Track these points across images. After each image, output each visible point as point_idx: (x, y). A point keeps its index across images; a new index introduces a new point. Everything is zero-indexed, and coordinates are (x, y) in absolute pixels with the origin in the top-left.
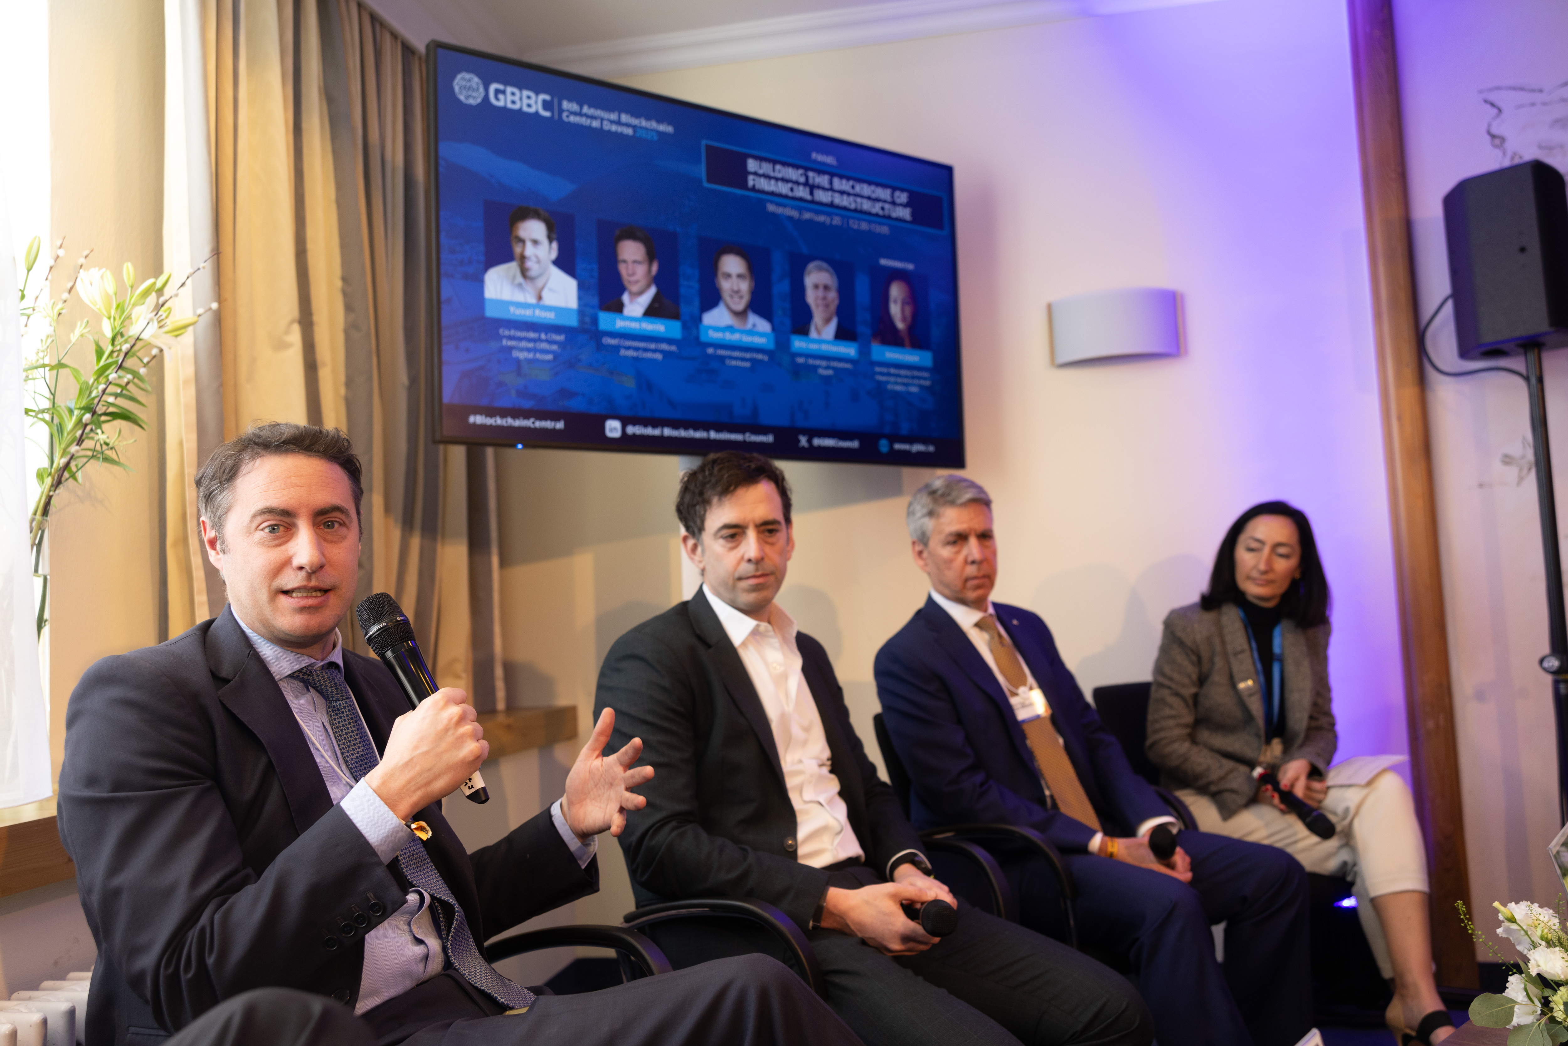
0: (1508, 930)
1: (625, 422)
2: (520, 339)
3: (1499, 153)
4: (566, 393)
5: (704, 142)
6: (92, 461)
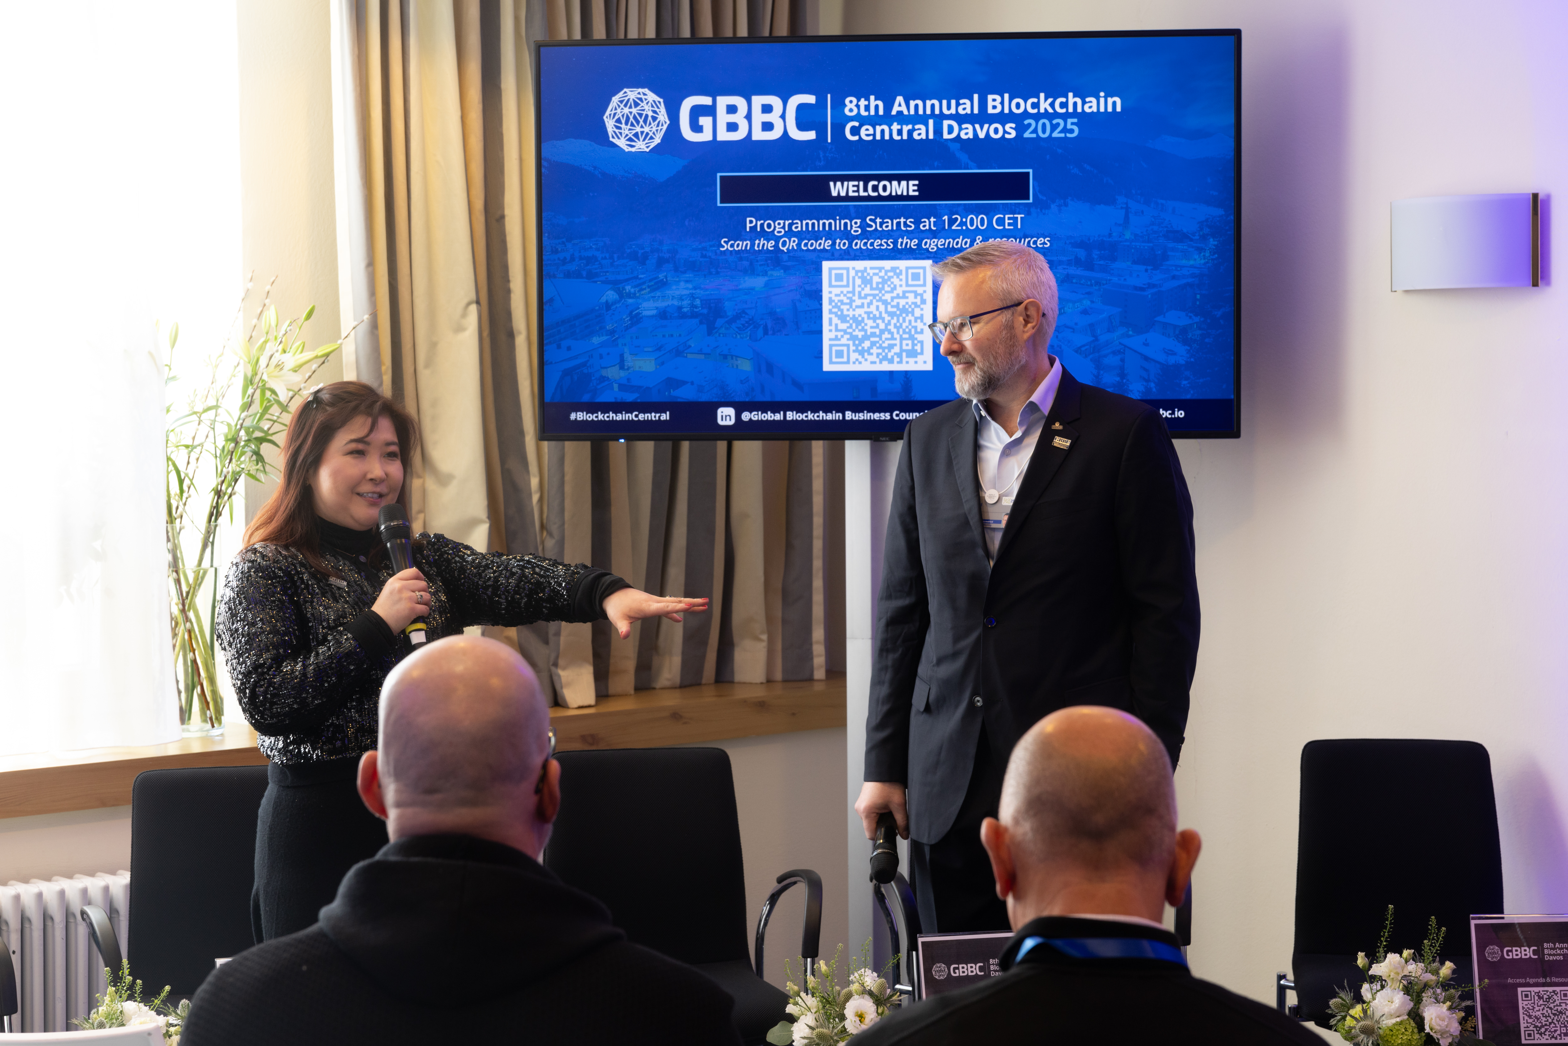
1: (740, 408)
4: (672, 383)
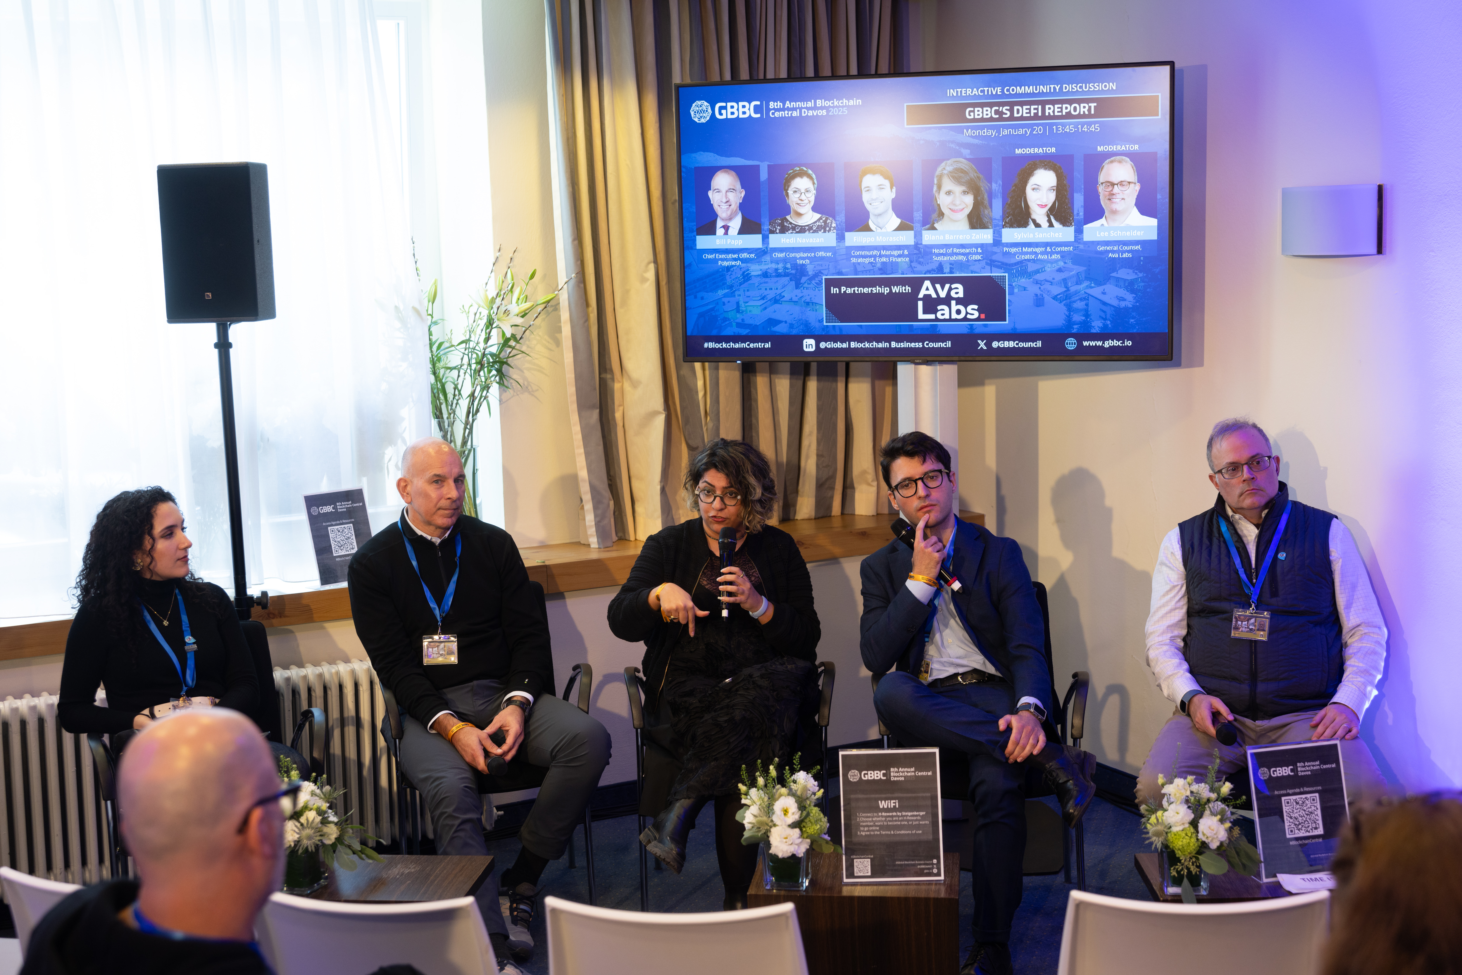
1: (818, 339)
4: (772, 322)
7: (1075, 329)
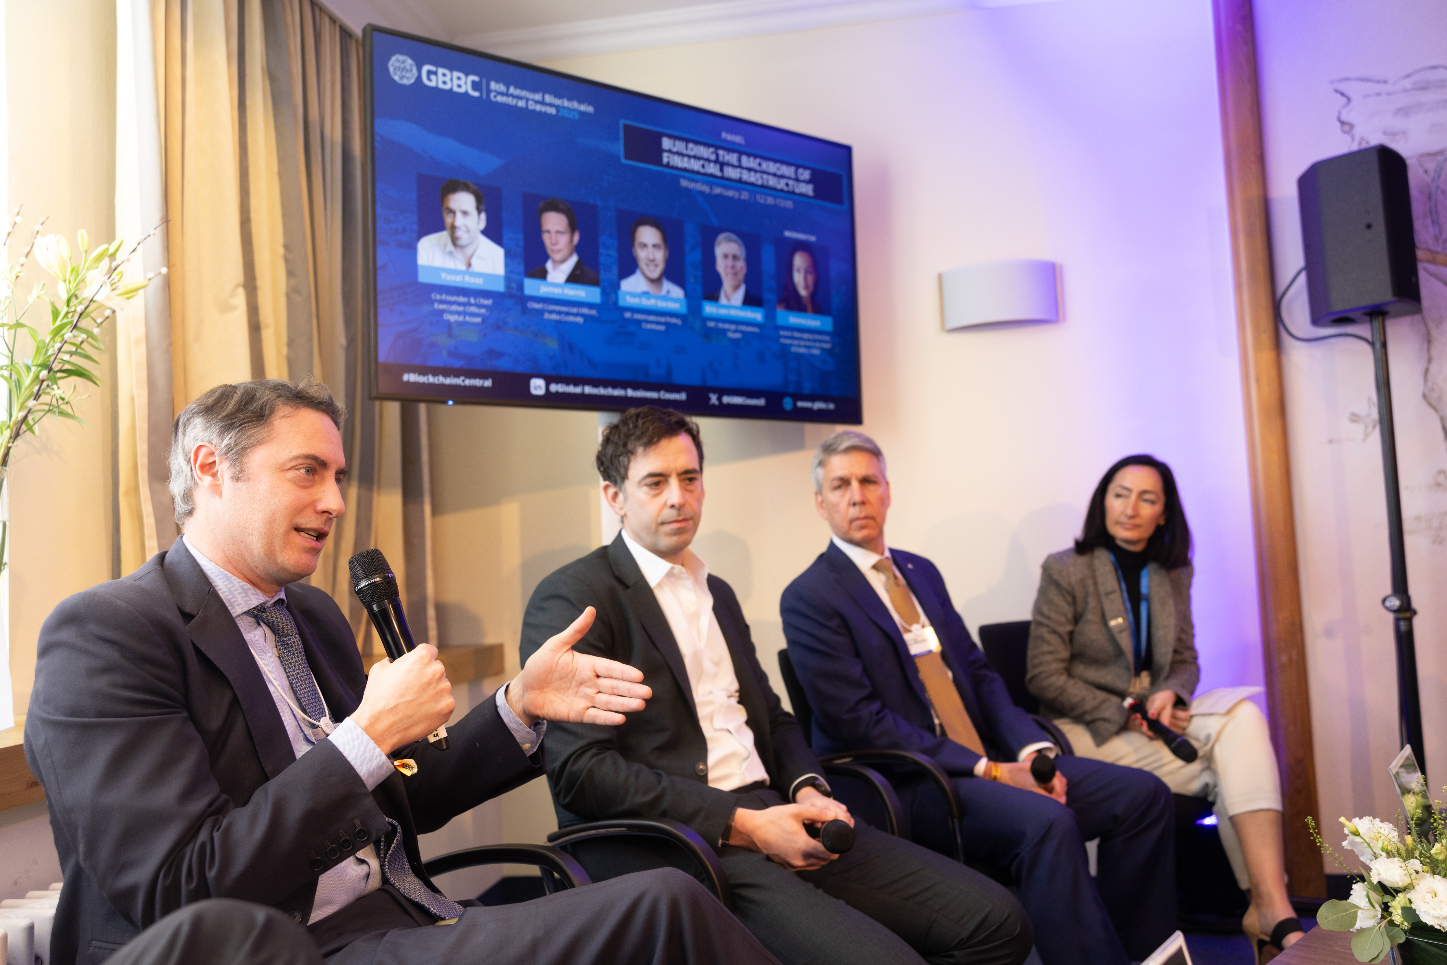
0: (1352, 843)
1: (549, 380)
2: (451, 303)
3: (1348, 138)
4: (493, 354)
5: (622, 122)
6: (48, 415)
7: (791, 389)
